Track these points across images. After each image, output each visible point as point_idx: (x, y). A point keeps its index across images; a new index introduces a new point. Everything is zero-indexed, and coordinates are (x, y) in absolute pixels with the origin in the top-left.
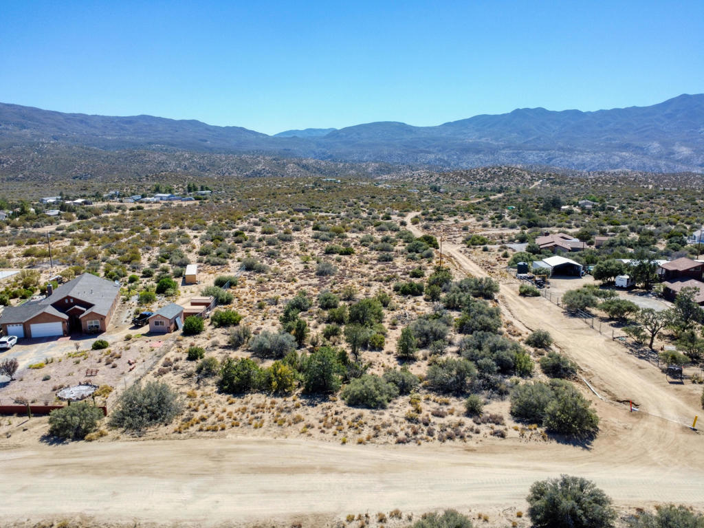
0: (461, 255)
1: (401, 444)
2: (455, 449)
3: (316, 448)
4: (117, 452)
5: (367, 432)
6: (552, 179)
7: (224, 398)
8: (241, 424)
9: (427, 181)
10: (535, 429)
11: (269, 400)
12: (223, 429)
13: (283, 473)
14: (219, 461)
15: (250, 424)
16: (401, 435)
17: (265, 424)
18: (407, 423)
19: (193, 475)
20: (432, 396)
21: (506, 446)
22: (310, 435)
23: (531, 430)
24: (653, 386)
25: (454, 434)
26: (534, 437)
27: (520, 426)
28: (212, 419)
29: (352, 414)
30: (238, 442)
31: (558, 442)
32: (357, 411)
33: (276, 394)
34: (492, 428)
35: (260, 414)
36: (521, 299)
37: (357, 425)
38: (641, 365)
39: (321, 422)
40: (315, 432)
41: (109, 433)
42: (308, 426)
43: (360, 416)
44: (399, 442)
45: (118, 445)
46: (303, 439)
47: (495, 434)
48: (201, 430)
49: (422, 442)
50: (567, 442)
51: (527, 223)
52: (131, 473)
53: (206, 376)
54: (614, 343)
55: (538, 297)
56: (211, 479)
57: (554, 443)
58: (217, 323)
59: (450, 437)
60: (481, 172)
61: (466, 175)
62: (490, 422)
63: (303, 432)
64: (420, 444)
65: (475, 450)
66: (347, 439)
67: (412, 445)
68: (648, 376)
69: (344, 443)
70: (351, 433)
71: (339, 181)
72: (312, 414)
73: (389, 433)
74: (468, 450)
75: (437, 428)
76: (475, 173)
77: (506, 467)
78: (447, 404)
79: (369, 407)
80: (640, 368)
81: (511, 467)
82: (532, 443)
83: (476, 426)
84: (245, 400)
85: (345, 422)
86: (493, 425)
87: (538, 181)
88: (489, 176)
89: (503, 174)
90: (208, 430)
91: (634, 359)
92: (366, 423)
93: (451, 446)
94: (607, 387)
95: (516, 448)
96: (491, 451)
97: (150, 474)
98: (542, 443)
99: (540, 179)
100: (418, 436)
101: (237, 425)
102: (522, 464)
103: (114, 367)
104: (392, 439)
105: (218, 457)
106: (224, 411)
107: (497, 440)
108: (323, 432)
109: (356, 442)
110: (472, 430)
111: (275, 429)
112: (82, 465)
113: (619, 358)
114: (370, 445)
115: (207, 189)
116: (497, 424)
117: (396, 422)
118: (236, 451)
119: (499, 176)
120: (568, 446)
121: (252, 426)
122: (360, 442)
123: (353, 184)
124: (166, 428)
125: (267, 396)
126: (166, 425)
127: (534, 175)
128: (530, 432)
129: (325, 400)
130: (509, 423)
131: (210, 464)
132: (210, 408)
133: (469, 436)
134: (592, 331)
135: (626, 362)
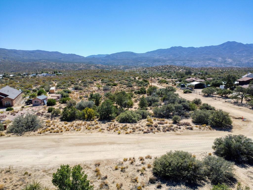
0: (158, 85)
1: (146, 134)
2: (171, 134)
6: (186, 69)
7: (63, 123)
8: (70, 130)
9: (142, 71)
10: (205, 126)
11: (83, 123)
12: (62, 132)
14: (58, 142)
15: (74, 130)
16: (145, 130)
17: (81, 130)
18: (147, 127)
19: (44, 148)
20: (157, 119)
21: (194, 132)
22: (103, 132)
23: (203, 127)
24: (248, 113)
26: (206, 129)
27: (198, 126)
28: (57, 129)
29: (122, 125)
30: (68, 136)
31: (217, 130)
32: (124, 124)
33: (87, 120)
34: (186, 127)
35: (79, 127)
36: (185, 94)
37: (124, 128)
38: (240, 108)
39: (107, 128)
40: (106, 131)
41: (6, 135)
42: (102, 129)
43: (126, 125)
44: (145, 133)
46: (100, 133)
47: (188, 128)
48: (51, 132)
49: (156, 132)
50: (221, 130)
51: (181, 77)
52: (13, 148)
53: (55, 116)
54: (226, 103)
55: (191, 93)
57: (215, 131)
58: (62, 102)
59: (168, 130)
60: (161, 67)
61: (156, 68)
62: (184, 125)
63: (100, 131)
64: (154, 133)
65: (181, 134)
66: (121, 133)
67: (151, 133)
68: (245, 111)
69: (119, 134)
70: (122, 131)
71: (110, 70)
72: (104, 126)
73: (140, 130)
74: (178, 134)
75: (161, 128)
76: (159, 67)
77: (197, 139)
78: (163, 121)
79: (129, 123)
81: (199, 139)
82: (205, 131)
83: (178, 127)
86: (186, 126)
87: (181, 69)
88: (164, 68)
89: (169, 67)
90: (54, 132)
91: (236, 106)
92: (128, 128)
93: (169, 133)
96: (188, 134)
97: (23, 148)
98: (210, 131)
99: (182, 69)
100: (153, 131)
101: (68, 131)
102: (203, 138)
103: (14, 115)
104: (141, 132)
105: (58, 141)
106: (63, 126)
107: (190, 131)
108: (108, 131)
109: (125, 133)
110: (177, 128)
111: (87, 131)
113: (230, 107)
114: (131, 134)
115: (61, 72)
116: (188, 125)
117: (142, 127)
118: (67, 138)
119: (167, 68)
121: (75, 131)
122: (127, 133)
123: (115, 71)
124: (34, 132)
125: (83, 121)
126: (34, 131)
127: (180, 68)
128: (203, 128)
129: (109, 121)
131: (54, 143)
132: (56, 126)
133: (176, 130)
134: (216, 101)
135: (234, 108)
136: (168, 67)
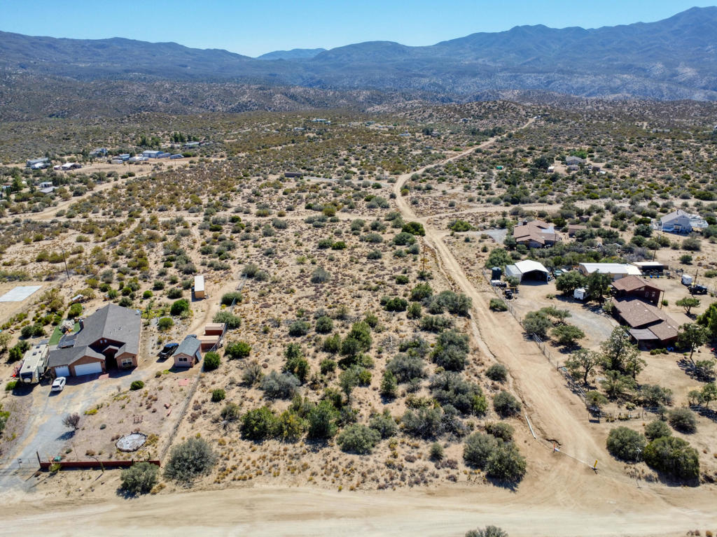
0: (444, 245)
1: (381, 490)
2: (420, 493)
3: (320, 495)
4: (176, 503)
5: (357, 477)
7: (247, 444)
8: (263, 472)
9: (420, 118)
10: (479, 473)
11: (283, 446)
12: (250, 478)
13: (298, 519)
14: (252, 509)
15: (270, 472)
16: (382, 482)
17: (282, 472)
18: (386, 469)
19: (235, 523)
20: (407, 440)
21: (458, 489)
22: (315, 483)
23: (476, 474)
24: (577, 423)
25: (420, 479)
26: (478, 481)
27: (468, 469)
28: (241, 468)
29: (346, 460)
30: (263, 492)
31: (494, 485)
32: (350, 457)
33: (287, 441)
34: (448, 472)
35: (276, 462)
36: (490, 313)
37: (349, 472)
38: (573, 400)
39: (322, 469)
40: (318, 479)
41: (166, 484)
42: (313, 474)
43: (352, 462)
44: (380, 488)
45: (176, 497)
46: (310, 487)
47: (449, 478)
48: (234, 480)
49: (396, 487)
50: (500, 485)
51: (511, 198)
52: (191, 523)
53: (230, 420)
54: (557, 373)
55: (505, 312)
56: (247, 526)
57: (491, 485)
58: (230, 356)
59: (417, 483)
60: (475, 107)
61: (460, 111)
62: (447, 467)
63: (310, 480)
64: (394, 490)
65: (434, 494)
66: (343, 486)
67: (389, 490)
68: (576, 413)
69: (340, 490)
70: (345, 479)
71: (329, 122)
72: (315, 460)
73: (373, 479)
74: (429, 494)
75: (408, 473)
76: (469, 108)
77: (454, 509)
78: (417, 447)
79: (358, 453)
80: (572, 404)
81: (457, 509)
82: (475, 486)
83: (437, 471)
84: (264, 447)
85: (340, 468)
86: (449, 469)
87: (532, 117)
88: (483, 111)
89: (498, 109)
90: (239, 480)
91: (568, 393)
92: (356, 469)
93: (417, 491)
94: (542, 425)
95: (463, 491)
96: (444, 494)
97: (204, 523)
98: (483, 486)
99: (535, 115)
100: (394, 482)
101: (261, 474)
102: (465, 506)
103: (154, 412)
104: (375, 485)
105: (250, 506)
106: (249, 459)
107: (451, 484)
108: (324, 479)
109: (349, 488)
110: (433, 475)
111: (289, 477)
112: (154, 517)
113: (558, 392)
114: (359, 492)
115: (195, 140)
116: (452, 468)
117: (378, 468)
118: (263, 500)
119: (494, 111)
120: (501, 488)
121: (272, 474)
122: (352, 489)
123: (343, 125)
124: (207, 478)
125: (281, 441)
126: (207, 475)
128: (475, 476)
129: (325, 445)
130: (462, 466)
131: (246, 512)
132: (238, 457)
133: (431, 481)
134: (542, 358)
135: (562, 396)
136: (496, 107)
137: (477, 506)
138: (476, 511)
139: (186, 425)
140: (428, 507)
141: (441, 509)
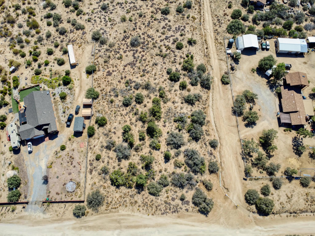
1: (162, 215)
2: (175, 217)
3: (142, 217)
4: (94, 220)
5: (154, 208)
7: (114, 188)
10: (196, 208)
12: (117, 208)
13: (135, 228)
14: (120, 223)
16: (163, 211)
17: (128, 205)
18: (165, 204)
20: (173, 188)
22: (140, 211)
25: (176, 211)
26: (195, 211)
27: (193, 206)
28: (114, 202)
29: (150, 198)
30: (123, 215)
31: (201, 214)
32: (152, 197)
33: (129, 187)
34: (186, 207)
35: (125, 199)
36: (221, 86)
37: (152, 205)
38: (241, 164)
39: (142, 203)
40: (141, 209)
41: (89, 210)
42: (139, 206)
43: (152, 200)
47: (186, 210)
48: (112, 208)
53: (105, 174)
54: (239, 143)
55: (228, 86)
56: (120, 230)
58: (98, 125)
63: (138, 209)
64: (167, 215)
65: (180, 217)
66: (149, 213)
67: (165, 215)
73: (160, 210)
74: (178, 217)
75: (172, 207)
77: (186, 225)
78: (176, 192)
80: (240, 166)
83: (182, 206)
84: (120, 190)
85: (148, 203)
86: (186, 205)
90: (114, 208)
92: (154, 204)
94: (225, 180)
95: (190, 216)
98: (197, 214)
100: (167, 211)
101: (121, 205)
103: (74, 167)
104: (160, 213)
106: (116, 197)
107: (186, 213)
108: (143, 209)
109: (151, 214)
110: (180, 208)
111: (131, 207)
113: (236, 157)
114: (155, 216)
116: (188, 205)
117: (162, 204)
120: (203, 215)
121: (125, 206)
124: (103, 207)
125: (126, 188)
129: (143, 190)
130: (191, 204)
132: (112, 196)
133: (179, 211)
134: (236, 130)
135: (237, 160)
137: (193, 223)
138: (193, 226)
139: (89, 176)
140: (177, 223)
141: (181, 224)
